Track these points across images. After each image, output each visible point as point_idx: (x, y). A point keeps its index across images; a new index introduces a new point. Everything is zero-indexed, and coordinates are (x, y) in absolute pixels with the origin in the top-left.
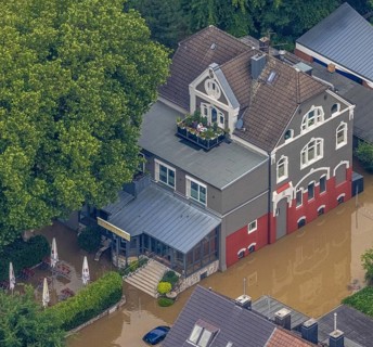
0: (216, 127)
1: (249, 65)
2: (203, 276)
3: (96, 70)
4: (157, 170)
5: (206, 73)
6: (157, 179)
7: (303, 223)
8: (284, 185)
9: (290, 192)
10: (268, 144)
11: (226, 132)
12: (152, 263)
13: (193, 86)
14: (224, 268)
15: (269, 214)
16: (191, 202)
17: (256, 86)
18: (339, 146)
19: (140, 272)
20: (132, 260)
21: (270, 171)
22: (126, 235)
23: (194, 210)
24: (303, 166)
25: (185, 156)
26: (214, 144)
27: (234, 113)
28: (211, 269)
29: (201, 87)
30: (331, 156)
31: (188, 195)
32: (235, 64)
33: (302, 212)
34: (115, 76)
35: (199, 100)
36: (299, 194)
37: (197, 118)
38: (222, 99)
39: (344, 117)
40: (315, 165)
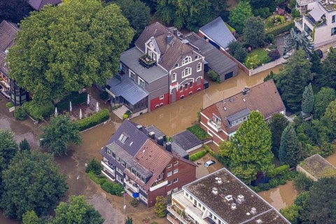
0: (153, 60)
1: (166, 38)
2: (141, 114)
3: (102, 36)
4: (130, 73)
5: (150, 40)
6: (130, 76)
7: (183, 97)
8: (175, 83)
9: (177, 86)
10: (169, 68)
11: (156, 62)
12: (123, 107)
13: (146, 44)
14: (150, 111)
15: (169, 93)
16: (140, 86)
17: (168, 46)
18: (198, 71)
19: (119, 109)
20: (117, 105)
21: (169, 78)
22: (114, 96)
23: (140, 89)
24: (183, 77)
25: (140, 69)
26: (151, 66)
27: (158, 56)
28: (144, 111)
29: (148, 45)
30: (195, 74)
31: (139, 84)
32: (161, 37)
33: (182, 93)
34: (111, 39)
35: (148, 49)
36: (181, 87)
37: (147, 56)
38: (155, 50)
39: (201, 61)
40: (188, 77)
